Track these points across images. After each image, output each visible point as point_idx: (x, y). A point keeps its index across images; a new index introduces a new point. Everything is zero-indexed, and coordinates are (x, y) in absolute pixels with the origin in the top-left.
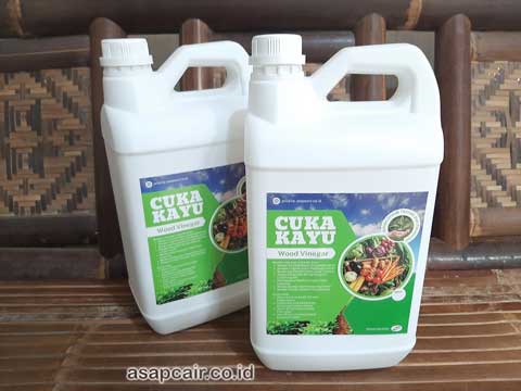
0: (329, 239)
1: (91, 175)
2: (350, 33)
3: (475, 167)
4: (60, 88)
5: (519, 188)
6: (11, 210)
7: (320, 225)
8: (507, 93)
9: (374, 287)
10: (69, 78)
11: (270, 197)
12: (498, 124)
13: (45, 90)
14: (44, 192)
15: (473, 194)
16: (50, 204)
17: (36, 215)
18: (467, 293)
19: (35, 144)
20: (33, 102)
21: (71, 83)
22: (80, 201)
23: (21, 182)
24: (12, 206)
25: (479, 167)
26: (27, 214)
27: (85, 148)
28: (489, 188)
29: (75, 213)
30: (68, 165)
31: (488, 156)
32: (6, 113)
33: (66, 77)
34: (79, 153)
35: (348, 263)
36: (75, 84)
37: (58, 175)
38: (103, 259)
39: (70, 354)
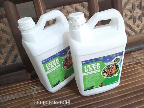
0: (99, 68)
1: (18, 51)
5: (136, 29)
7: (96, 65)
9: (110, 75)
10: (1, 23)
11: (82, 62)
12: (130, 13)
14: (5, 59)
16: (7, 61)
17: (4, 66)
21: (2, 24)
22: (16, 59)
26: (2, 66)
27: (13, 44)
28: (128, 31)
30: (9, 49)
31: (128, 22)
34: (11, 45)
35: (104, 72)
36: (3, 24)
37: (7, 53)
38: (29, 74)
39: (32, 105)
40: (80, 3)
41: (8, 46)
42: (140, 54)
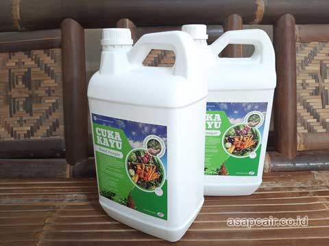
1: (62, 114)
2: (221, 26)
3: (300, 108)
4: (43, 61)
5: (327, 120)
6: (12, 136)
8: (319, 62)
10: (48, 55)
12: (314, 81)
13: (33, 63)
14: (32, 125)
15: (299, 124)
16: (36, 132)
17: (27, 139)
18: (296, 185)
19: (27, 96)
20: (27, 70)
21: (50, 58)
22: (55, 130)
23: (18, 119)
24: (13, 133)
25: (302, 107)
26: (22, 138)
27: (57, 98)
28: (308, 121)
29: (52, 137)
30: (48, 108)
31: (308, 101)
32: (10, 76)
33: (46, 55)
34: (54, 101)
36: (52, 58)
37: (41, 115)
38: (69, 166)
39: (48, 223)
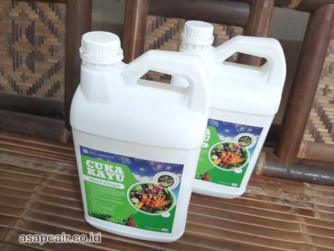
4: (47, 15)
6: (15, 90)
10: (53, 10)
13: (37, 16)
14: (34, 82)
15: (307, 131)
16: (38, 90)
17: (29, 96)
18: (281, 197)
19: (30, 51)
20: (30, 23)
21: (54, 13)
22: (56, 91)
23: (21, 74)
24: (15, 88)
25: (316, 114)
26: (24, 94)
27: (60, 59)
28: (319, 130)
29: (53, 98)
30: (50, 68)
31: (324, 109)
32: (13, 28)
33: (50, 9)
34: (56, 61)
37: (43, 73)
40: (226, 26)
41: (49, 60)
42: (325, 193)
